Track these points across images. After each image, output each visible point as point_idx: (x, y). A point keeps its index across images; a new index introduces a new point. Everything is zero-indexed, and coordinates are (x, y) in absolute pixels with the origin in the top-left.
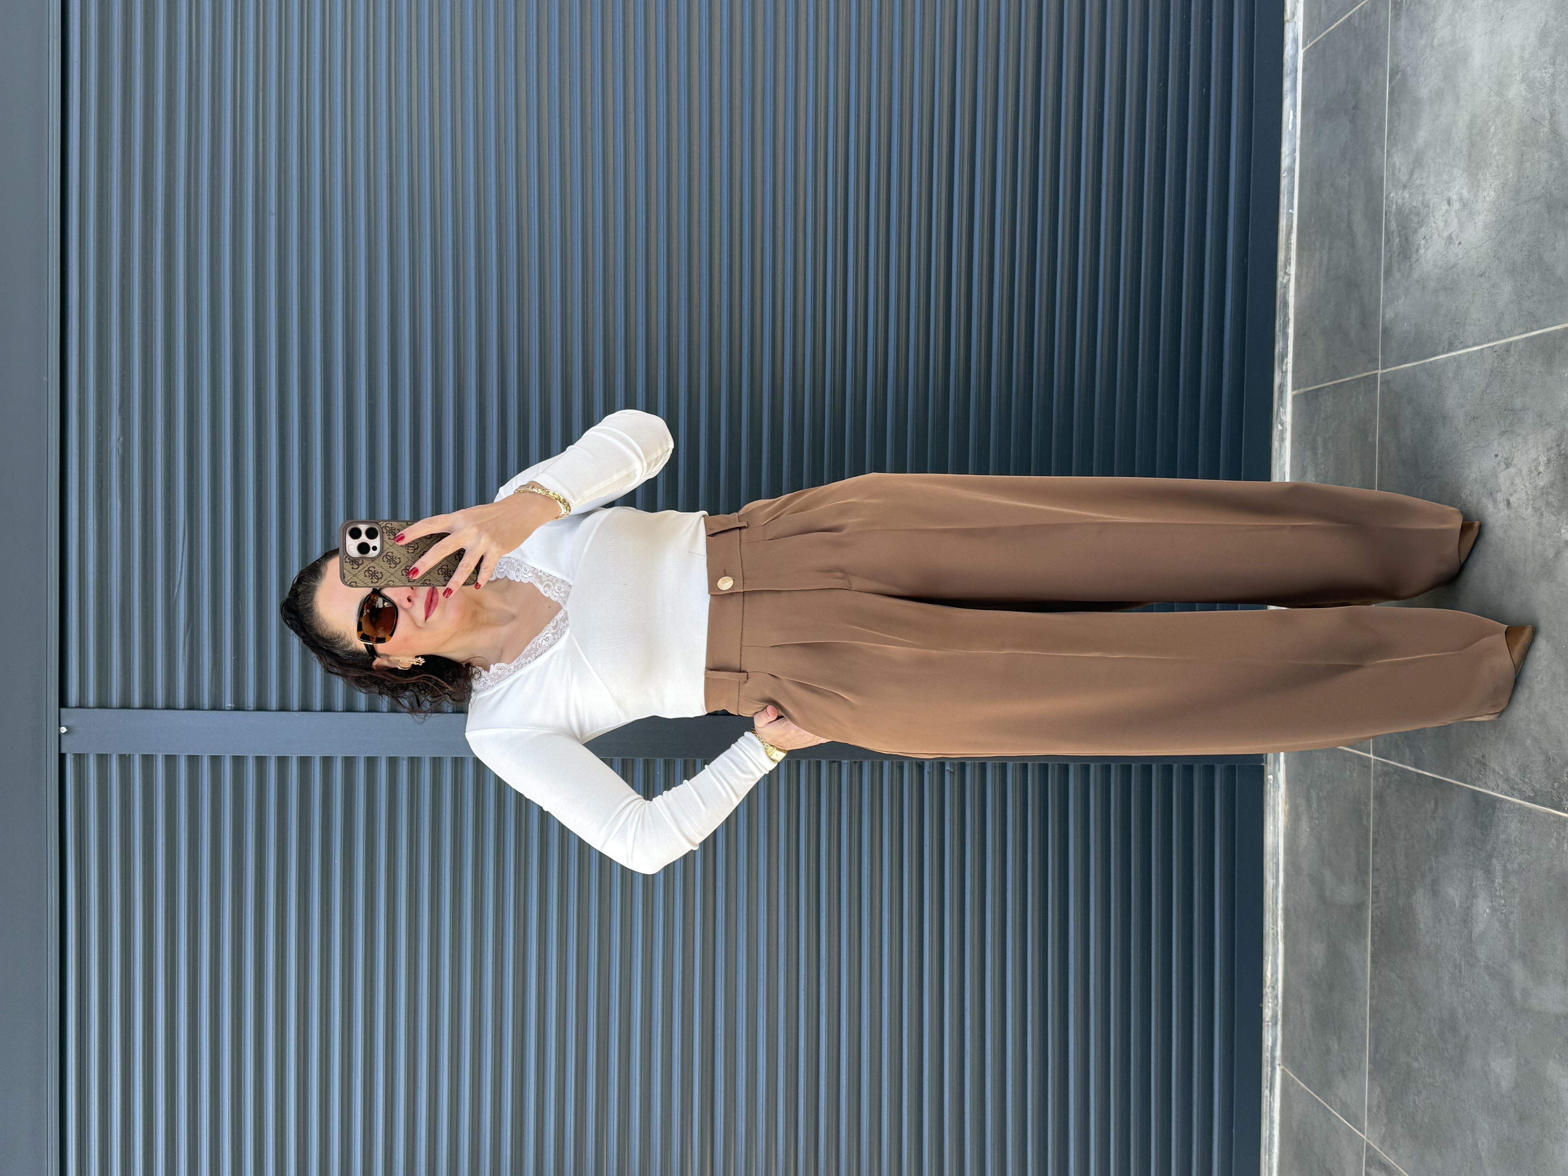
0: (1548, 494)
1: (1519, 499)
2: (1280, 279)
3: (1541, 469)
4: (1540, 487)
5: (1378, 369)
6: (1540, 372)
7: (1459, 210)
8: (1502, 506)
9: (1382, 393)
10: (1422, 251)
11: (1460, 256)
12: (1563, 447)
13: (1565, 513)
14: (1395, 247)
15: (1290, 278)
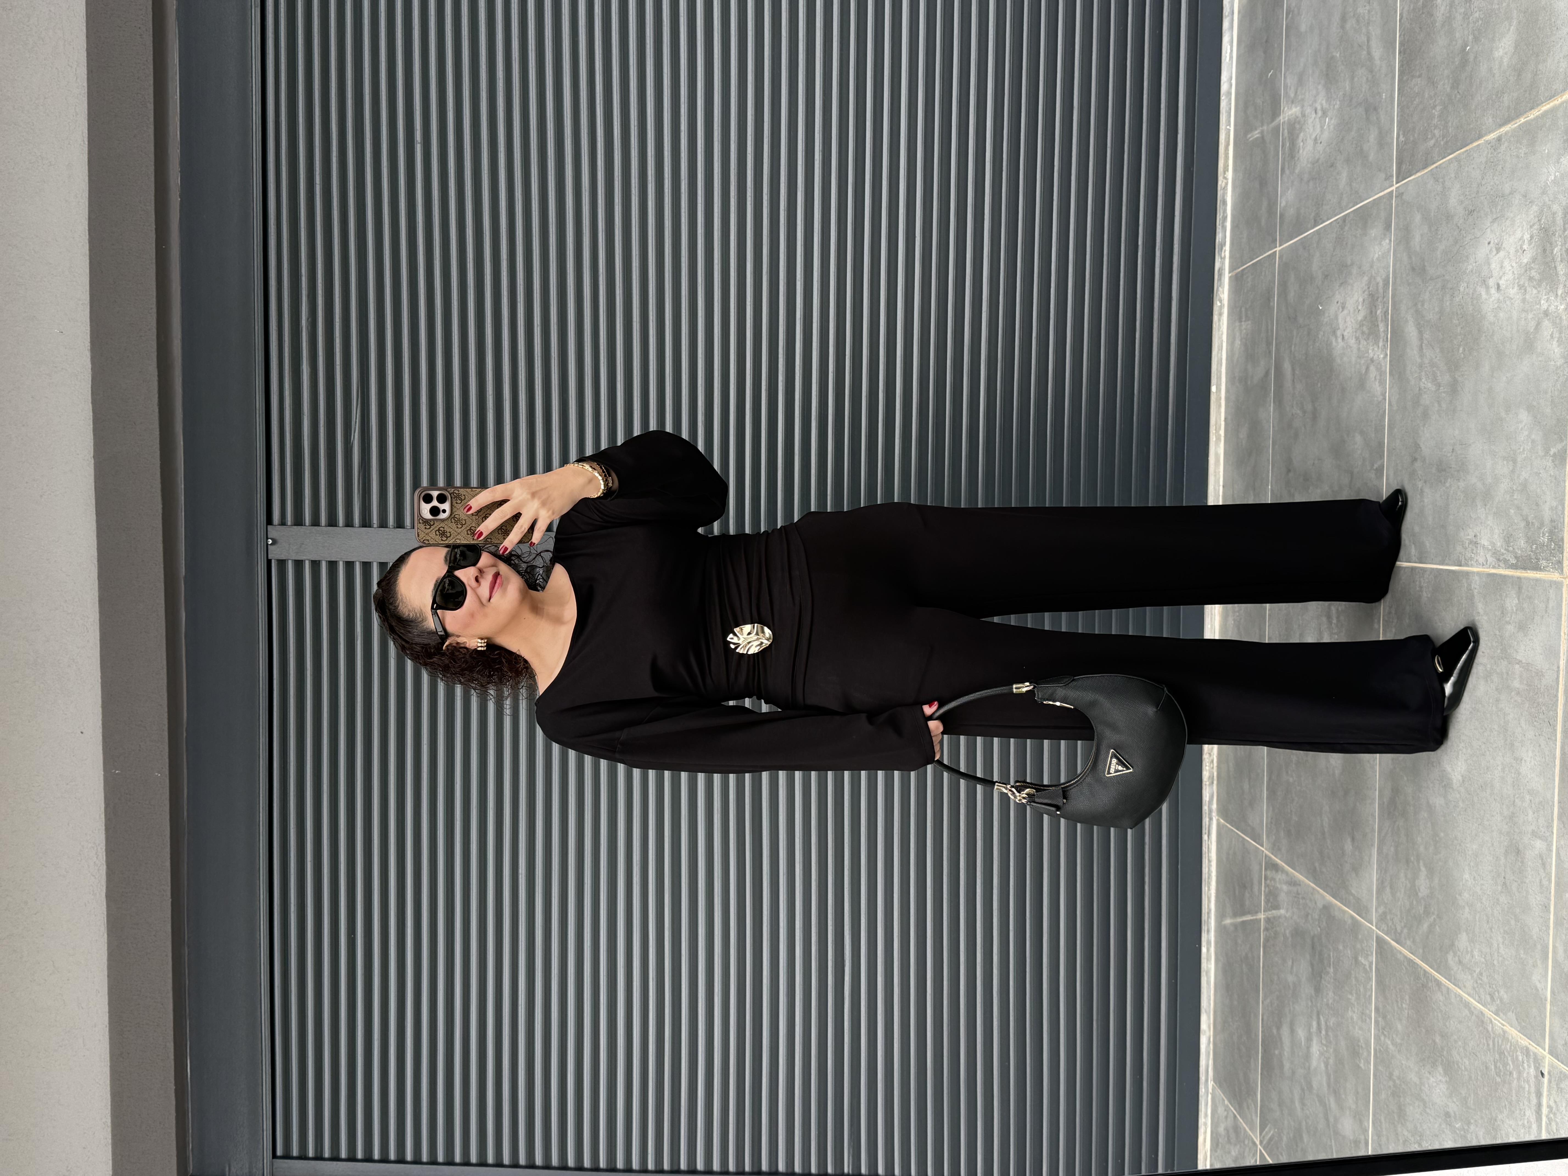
0: (1363, 325)
1: (1348, 333)
2: (1220, 183)
3: (1360, 308)
4: (1358, 322)
5: (1276, 247)
6: (1360, 235)
7: (1321, 117)
8: (1340, 340)
9: (1279, 265)
10: (1301, 151)
11: (1321, 152)
12: (1371, 289)
13: (1371, 337)
14: (1287, 149)
15: (1228, 182)
